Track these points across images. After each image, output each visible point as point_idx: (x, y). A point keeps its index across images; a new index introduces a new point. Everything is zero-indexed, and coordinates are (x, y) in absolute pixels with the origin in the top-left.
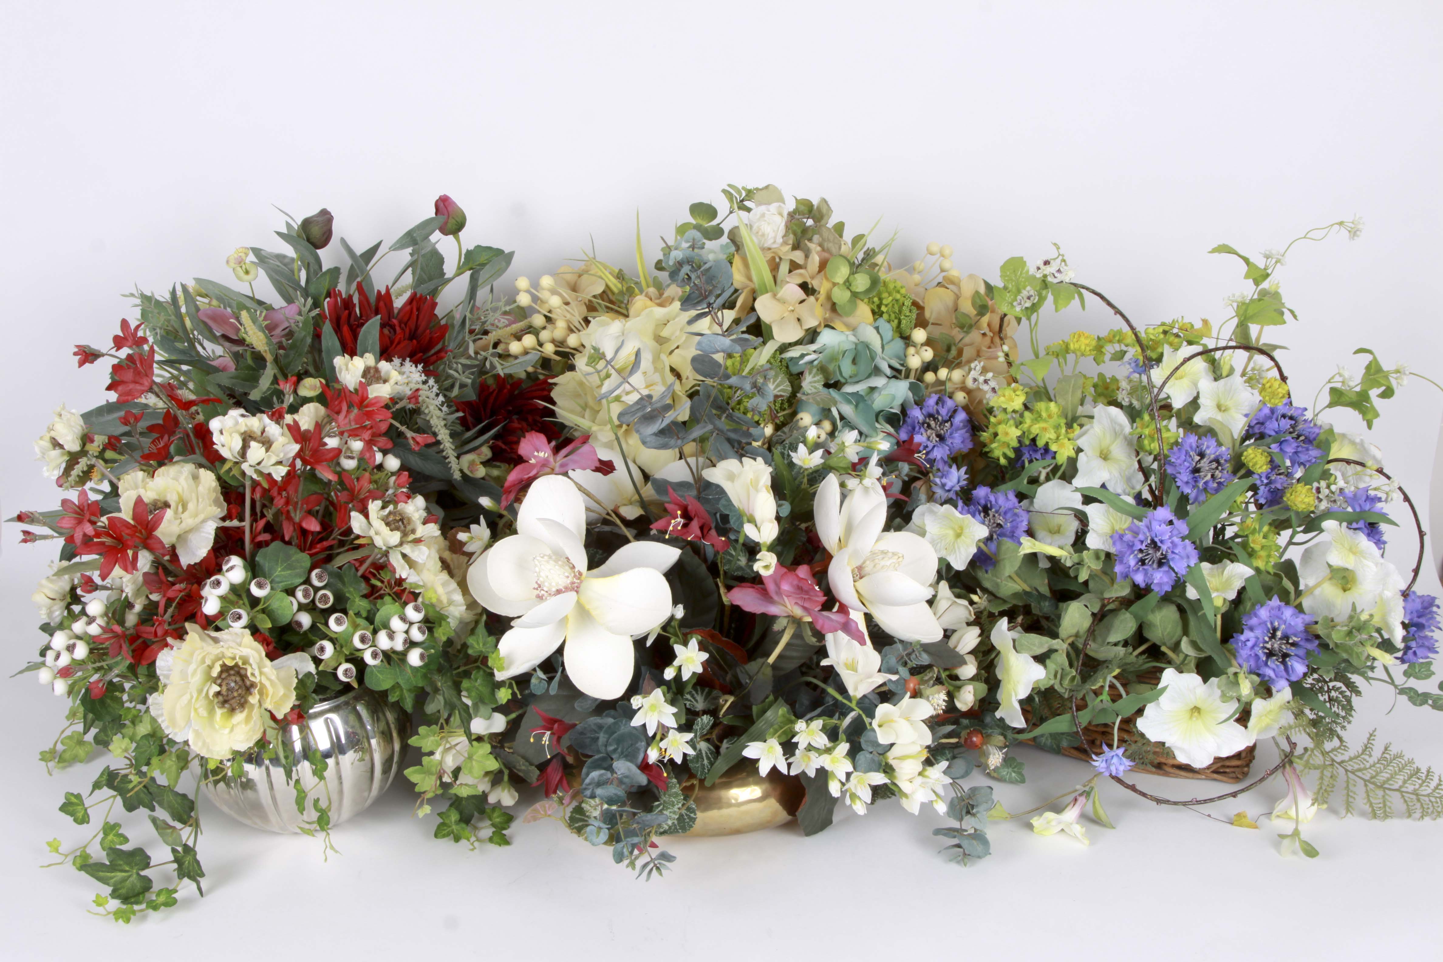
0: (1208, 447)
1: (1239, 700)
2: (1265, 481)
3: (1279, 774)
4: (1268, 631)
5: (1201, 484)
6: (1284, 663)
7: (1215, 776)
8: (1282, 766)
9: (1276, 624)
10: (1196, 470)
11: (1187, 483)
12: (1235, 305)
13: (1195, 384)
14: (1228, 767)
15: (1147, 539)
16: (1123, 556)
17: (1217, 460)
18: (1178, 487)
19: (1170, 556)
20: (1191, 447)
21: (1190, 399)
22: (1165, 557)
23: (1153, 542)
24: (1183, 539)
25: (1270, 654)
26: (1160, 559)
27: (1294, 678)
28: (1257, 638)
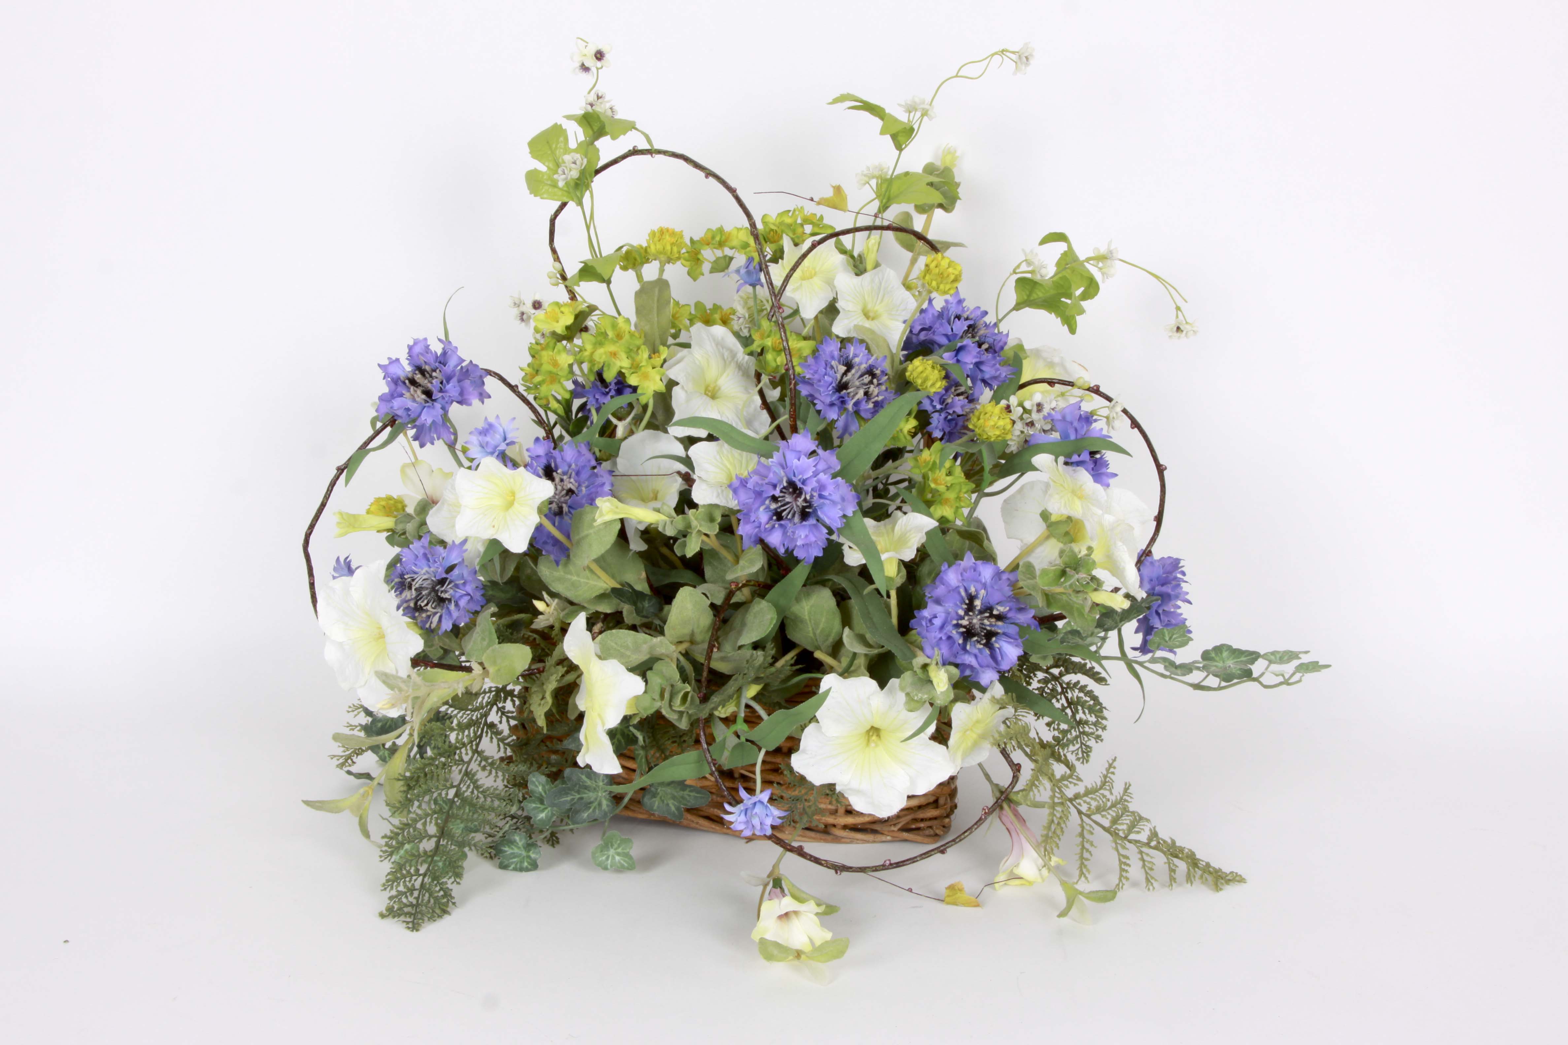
0: (856, 356)
1: (932, 704)
2: (938, 407)
3: (993, 819)
4: (963, 602)
5: (850, 406)
6: (989, 645)
7: (905, 835)
8: (998, 806)
9: (972, 590)
10: (842, 386)
11: (832, 405)
12: (873, 182)
13: (830, 283)
14: (922, 820)
15: (781, 481)
16: (750, 511)
17: (870, 372)
18: (819, 412)
19: (816, 502)
20: (833, 358)
21: (824, 304)
22: (809, 504)
23: (791, 484)
24: (834, 476)
25: (969, 634)
26: (804, 508)
27: (1005, 666)
28: (948, 613)
